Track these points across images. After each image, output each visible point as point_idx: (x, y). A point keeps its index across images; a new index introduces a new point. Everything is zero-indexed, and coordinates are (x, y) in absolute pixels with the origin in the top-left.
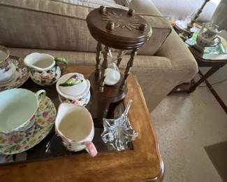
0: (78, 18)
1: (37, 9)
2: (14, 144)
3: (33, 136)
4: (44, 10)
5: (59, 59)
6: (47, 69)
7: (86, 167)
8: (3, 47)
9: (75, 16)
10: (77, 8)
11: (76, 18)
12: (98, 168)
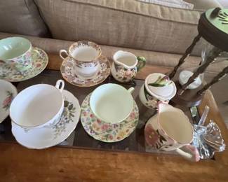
0: (151, 17)
1: (115, 8)
2: (106, 133)
3: (120, 129)
4: (121, 9)
5: (141, 58)
6: (132, 67)
7: (170, 167)
8: (94, 44)
9: (148, 14)
10: (150, 6)
11: (148, 16)
12: (182, 171)
